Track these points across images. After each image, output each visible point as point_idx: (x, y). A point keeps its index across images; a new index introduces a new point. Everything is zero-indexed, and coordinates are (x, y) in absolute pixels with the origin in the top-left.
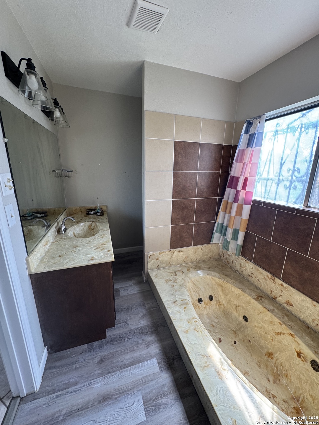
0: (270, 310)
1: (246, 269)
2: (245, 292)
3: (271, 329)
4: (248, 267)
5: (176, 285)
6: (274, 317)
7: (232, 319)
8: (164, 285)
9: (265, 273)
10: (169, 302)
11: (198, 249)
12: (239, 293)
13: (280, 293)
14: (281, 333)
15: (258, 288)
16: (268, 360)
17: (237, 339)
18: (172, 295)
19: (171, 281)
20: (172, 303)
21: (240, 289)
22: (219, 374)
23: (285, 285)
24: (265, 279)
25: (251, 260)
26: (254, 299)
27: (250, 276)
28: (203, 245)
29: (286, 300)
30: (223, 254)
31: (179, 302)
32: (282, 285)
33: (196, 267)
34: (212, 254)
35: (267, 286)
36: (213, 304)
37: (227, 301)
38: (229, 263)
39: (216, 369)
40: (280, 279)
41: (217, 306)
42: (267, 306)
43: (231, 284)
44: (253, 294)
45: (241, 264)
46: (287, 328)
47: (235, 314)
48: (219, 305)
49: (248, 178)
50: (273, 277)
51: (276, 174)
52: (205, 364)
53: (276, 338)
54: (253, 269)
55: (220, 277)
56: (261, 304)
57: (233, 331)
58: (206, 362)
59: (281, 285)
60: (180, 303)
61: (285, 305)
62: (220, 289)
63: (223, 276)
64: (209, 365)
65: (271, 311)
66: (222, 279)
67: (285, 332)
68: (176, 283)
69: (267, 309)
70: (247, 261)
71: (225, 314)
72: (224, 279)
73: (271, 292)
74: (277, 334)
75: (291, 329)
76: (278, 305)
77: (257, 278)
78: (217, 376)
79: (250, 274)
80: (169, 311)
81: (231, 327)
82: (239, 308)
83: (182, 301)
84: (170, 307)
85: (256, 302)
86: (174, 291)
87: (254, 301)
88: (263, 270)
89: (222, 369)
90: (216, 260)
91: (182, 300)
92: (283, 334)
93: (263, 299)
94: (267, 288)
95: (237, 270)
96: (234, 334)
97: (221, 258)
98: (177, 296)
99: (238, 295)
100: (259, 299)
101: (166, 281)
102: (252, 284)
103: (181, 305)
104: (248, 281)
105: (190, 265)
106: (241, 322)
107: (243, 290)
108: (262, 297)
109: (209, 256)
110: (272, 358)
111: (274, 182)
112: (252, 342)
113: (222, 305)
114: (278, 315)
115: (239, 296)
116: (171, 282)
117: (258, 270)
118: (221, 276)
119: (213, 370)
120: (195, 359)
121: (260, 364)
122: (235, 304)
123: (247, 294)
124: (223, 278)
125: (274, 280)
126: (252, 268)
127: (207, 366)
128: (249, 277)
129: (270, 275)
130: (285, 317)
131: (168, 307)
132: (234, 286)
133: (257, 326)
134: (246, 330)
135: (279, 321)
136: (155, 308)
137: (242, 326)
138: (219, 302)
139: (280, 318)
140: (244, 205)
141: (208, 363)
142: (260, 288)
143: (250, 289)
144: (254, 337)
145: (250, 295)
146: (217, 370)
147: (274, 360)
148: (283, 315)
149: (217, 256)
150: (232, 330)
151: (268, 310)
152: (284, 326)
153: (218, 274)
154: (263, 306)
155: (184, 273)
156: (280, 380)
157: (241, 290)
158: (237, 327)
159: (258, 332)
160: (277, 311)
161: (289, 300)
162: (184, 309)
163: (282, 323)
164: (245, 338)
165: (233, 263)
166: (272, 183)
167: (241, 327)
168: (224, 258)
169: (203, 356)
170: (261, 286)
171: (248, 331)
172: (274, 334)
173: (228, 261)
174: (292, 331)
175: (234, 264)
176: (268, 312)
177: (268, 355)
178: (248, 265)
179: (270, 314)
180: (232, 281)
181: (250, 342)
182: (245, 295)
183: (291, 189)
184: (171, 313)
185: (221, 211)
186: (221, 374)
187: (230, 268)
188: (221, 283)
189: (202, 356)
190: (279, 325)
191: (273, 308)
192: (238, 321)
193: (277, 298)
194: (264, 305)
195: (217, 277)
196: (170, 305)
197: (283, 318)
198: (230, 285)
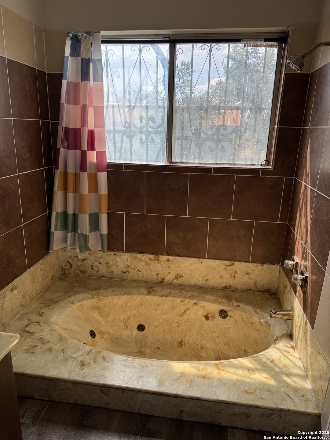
0: (167, 295)
1: (117, 266)
2: (132, 294)
3: (174, 315)
4: (119, 261)
5: (53, 345)
6: (174, 299)
7: (126, 342)
8: (33, 359)
9: (146, 257)
10: (75, 371)
11: (36, 270)
12: (125, 300)
13: (168, 270)
14: (185, 311)
15: (141, 281)
16: (183, 349)
17: (148, 356)
18: (66, 359)
19: (37, 346)
20: (81, 369)
21: (124, 294)
22: (204, 377)
23: (171, 258)
24: (147, 264)
25: (122, 251)
26: (146, 295)
27: (125, 272)
28: (41, 262)
29: (175, 275)
30: (68, 265)
31: (87, 359)
32: (168, 260)
33: (46, 303)
34: (53, 271)
35: (151, 272)
36: (98, 341)
37: (110, 324)
38: (83, 272)
39: (198, 376)
40: (164, 255)
41: (102, 339)
42: (162, 293)
43: (110, 296)
44: (142, 290)
45: (107, 263)
46: (190, 300)
47: (126, 332)
48: (103, 338)
49: (94, 130)
50: (156, 256)
51: (125, 124)
52: (188, 383)
53: (181, 320)
54: (129, 260)
55: (91, 296)
56: (156, 295)
57: (138, 353)
58: (187, 381)
59: (167, 262)
60: (90, 359)
61: (175, 281)
62: (96, 315)
63: (94, 292)
64: (191, 380)
65: (169, 296)
66: (95, 297)
67: (189, 306)
68: (48, 342)
69: (164, 296)
70: (118, 253)
71: (115, 343)
72: (97, 296)
73: (157, 275)
74: (182, 315)
75: (193, 299)
76: (168, 285)
77: (137, 269)
78: (205, 380)
79: (125, 269)
80: (91, 379)
81: (132, 351)
82: (130, 320)
83: (90, 355)
84: (84, 375)
85: (149, 298)
86: (62, 354)
87: (147, 297)
88: (143, 255)
89: (201, 372)
90: (61, 279)
91: (88, 355)
92: (188, 309)
93: (155, 289)
94: (152, 274)
95: (101, 275)
96: (141, 355)
97: (67, 272)
98: (73, 355)
99: (124, 305)
100: (150, 291)
101: (28, 352)
102: (131, 281)
103: (95, 360)
104: (124, 280)
105: (33, 306)
106: (137, 337)
107: (128, 293)
108: (151, 287)
109: (50, 277)
110: (184, 344)
111: (125, 136)
112: (161, 347)
113: (106, 334)
114: (176, 295)
115: (126, 304)
116: (39, 347)
117: (136, 258)
118: (91, 294)
119: (197, 379)
120: (176, 389)
121: (182, 359)
122: (122, 319)
123: (136, 295)
124: (95, 295)
125: (158, 260)
126: (127, 260)
127: (191, 382)
128: (124, 275)
129: (152, 256)
130: (183, 291)
131: (83, 377)
132: (116, 295)
133: (158, 325)
134: (147, 340)
135: (181, 299)
136: (43, 410)
137: (141, 339)
138: (102, 333)
139: (179, 296)
140: (99, 174)
141: (189, 379)
142: (143, 280)
143: (135, 287)
144: (159, 341)
145: (140, 293)
146: (200, 377)
147: (187, 345)
148: (180, 292)
149: (59, 272)
150: (136, 353)
151: (166, 296)
152: (187, 300)
153: (85, 294)
154: (159, 296)
155: (41, 323)
156: (201, 356)
157: (127, 295)
158: (137, 346)
159: (160, 331)
160: (173, 291)
161: (178, 273)
162: (104, 360)
163: (183, 299)
164: (153, 349)
165: (92, 269)
166: (123, 137)
167: (141, 342)
168: (73, 269)
169: (178, 379)
170: (143, 277)
171: (149, 340)
172: (179, 318)
173: (82, 269)
174: (195, 300)
175: (95, 268)
176: (167, 298)
177: (180, 345)
178: (120, 258)
179: (169, 299)
180: (110, 290)
181: (159, 348)
182: (134, 297)
183: (149, 143)
184: (95, 379)
185: (58, 191)
186: (205, 375)
187: (90, 279)
188: (96, 304)
189: (178, 381)
190: (182, 303)
191: (169, 291)
192: (133, 339)
193: (165, 279)
194: (159, 293)
195: (86, 300)
196: (81, 373)
197: (182, 294)
198: (110, 298)
